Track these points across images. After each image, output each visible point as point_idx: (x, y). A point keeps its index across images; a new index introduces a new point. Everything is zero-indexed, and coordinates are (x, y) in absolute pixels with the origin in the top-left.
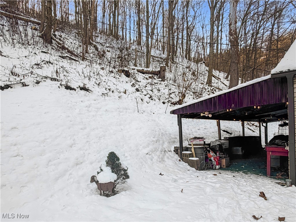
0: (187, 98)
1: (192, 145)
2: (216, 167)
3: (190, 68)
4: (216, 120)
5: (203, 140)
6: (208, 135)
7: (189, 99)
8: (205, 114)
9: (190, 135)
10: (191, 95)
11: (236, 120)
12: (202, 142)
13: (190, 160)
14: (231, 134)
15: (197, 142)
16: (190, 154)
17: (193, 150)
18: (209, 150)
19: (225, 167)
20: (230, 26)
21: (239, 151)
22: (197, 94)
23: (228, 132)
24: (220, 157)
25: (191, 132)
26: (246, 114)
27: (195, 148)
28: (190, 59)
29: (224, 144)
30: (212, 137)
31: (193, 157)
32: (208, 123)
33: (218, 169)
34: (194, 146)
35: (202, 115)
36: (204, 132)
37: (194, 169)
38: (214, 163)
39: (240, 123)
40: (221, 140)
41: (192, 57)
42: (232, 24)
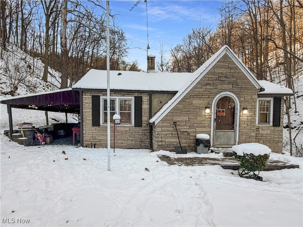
0: (20, 90)
1: (21, 128)
2: (42, 144)
3: (25, 60)
4: (44, 111)
5: (32, 125)
6: (39, 122)
7: (22, 91)
8: (32, 106)
9: (21, 121)
10: (24, 88)
11: (61, 112)
12: (30, 127)
13: (19, 139)
14: (58, 121)
15: (27, 126)
16: (19, 135)
17: (22, 132)
18: (37, 132)
19: (49, 143)
20: (61, 39)
21: (62, 132)
22: (31, 87)
23: (56, 120)
24: (45, 137)
25: (23, 119)
26: (66, 108)
27: (24, 131)
28: (26, 51)
29: (50, 128)
30: (42, 124)
31: (22, 137)
32: (40, 113)
33: (43, 145)
34: (23, 130)
35: (30, 106)
36: (35, 119)
37: (23, 146)
38: (40, 141)
39: (64, 114)
40: (48, 125)
41: (29, 49)
42: (63, 38)
